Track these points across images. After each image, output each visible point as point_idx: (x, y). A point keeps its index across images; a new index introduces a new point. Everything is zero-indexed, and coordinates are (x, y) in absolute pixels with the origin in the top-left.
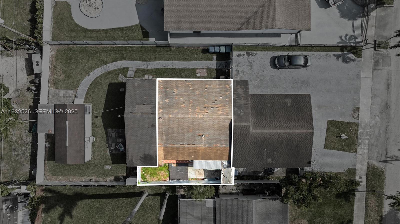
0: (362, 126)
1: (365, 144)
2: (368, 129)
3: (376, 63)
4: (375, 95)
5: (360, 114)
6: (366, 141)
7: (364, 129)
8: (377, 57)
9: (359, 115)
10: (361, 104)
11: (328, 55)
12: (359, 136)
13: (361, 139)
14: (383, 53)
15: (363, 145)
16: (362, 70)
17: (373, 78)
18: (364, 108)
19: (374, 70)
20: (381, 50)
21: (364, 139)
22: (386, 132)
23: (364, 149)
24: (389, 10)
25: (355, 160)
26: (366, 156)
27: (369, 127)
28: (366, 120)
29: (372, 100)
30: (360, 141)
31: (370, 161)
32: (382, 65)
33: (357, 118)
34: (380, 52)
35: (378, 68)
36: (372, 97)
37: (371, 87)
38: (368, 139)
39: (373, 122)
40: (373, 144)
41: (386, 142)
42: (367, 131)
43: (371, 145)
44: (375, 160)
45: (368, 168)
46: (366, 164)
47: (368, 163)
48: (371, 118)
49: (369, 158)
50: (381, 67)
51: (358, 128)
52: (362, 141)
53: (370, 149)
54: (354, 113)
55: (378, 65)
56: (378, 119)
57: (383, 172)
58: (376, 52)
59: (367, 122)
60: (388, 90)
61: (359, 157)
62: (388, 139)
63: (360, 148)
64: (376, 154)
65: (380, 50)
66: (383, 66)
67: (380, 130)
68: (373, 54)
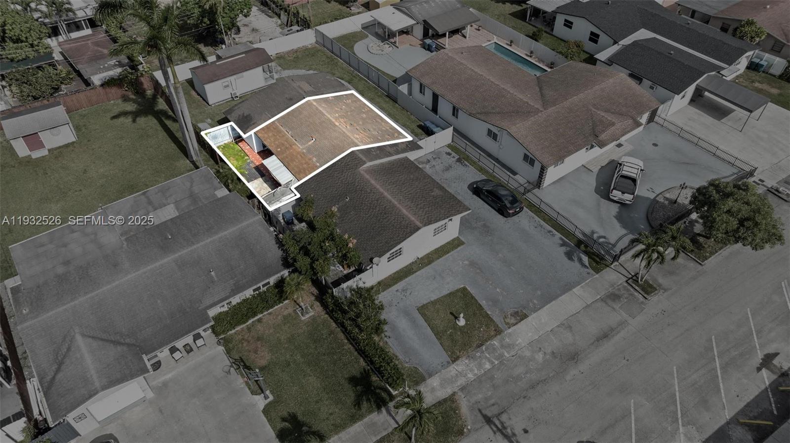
0: (504, 340)
1: (480, 366)
2: (508, 353)
3: (614, 297)
4: (570, 327)
5: (519, 325)
6: (487, 363)
7: (502, 346)
8: (622, 290)
9: (516, 324)
10: (534, 315)
11: (551, 233)
12: (484, 348)
13: (483, 352)
14: (636, 294)
15: (476, 362)
16: (582, 285)
17: (588, 306)
18: (534, 323)
19: (602, 300)
20: (637, 288)
21: (486, 357)
22: (533, 387)
23: (472, 370)
24: (692, 264)
25: (440, 367)
26: (461, 381)
27: (513, 353)
28: (520, 341)
29: (558, 326)
30: (478, 354)
31: (460, 393)
32: (620, 305)
33: (510, 326)
34: (632, 289)
35: (610, 302)
36: (561, 324)
37: (575, 313)
38: (492, 364)
39: (528, 354)
40: (492, 378)
41: (518, 400)
42: (503, 354)
43: (488, 376)
44: (469, 401)
45: (445, 400)
46: (448, 391)
47: (454, 394)
48: (530, 344)
49: (463, 389)
50: (617, 306)
51: (496, 335)
52: (480, 357)
53: (479, 380)
54: (511, 315)
55: (614, 300)
56: (540, 357)
57: (460, 433)
58: (626, 284)
59: (519, 343)
60: (598, 341)
61: (450, 371)
62: (525, 397)
63: (467, 361)
64: (480, 396)
65: (634, 285)
66: (620, 308)
67: (526, 373)
68: (619, 283)
